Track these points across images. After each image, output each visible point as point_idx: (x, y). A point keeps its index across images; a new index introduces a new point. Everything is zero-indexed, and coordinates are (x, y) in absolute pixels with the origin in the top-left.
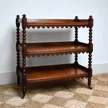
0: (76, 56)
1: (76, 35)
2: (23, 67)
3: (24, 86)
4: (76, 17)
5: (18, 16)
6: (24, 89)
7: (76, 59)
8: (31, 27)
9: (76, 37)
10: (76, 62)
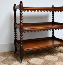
0: (53, 32)
1: (53, 18)
2: (21, 40)
3: (21, 54)
4: (53, 6)
5: (15, 5)
6: (21, 56)
7: (53, 34)
8: (26, 11)
9: (53, 19)
10: (53, 36)
